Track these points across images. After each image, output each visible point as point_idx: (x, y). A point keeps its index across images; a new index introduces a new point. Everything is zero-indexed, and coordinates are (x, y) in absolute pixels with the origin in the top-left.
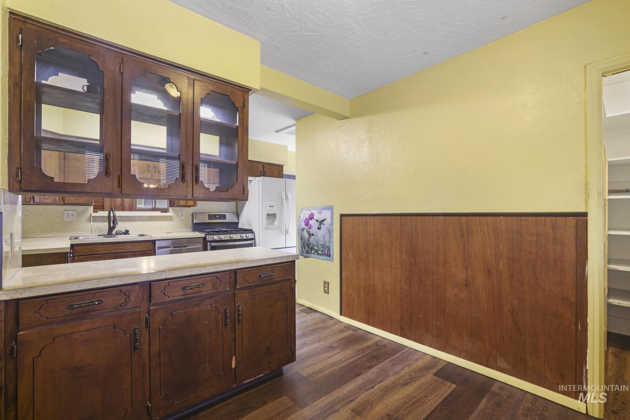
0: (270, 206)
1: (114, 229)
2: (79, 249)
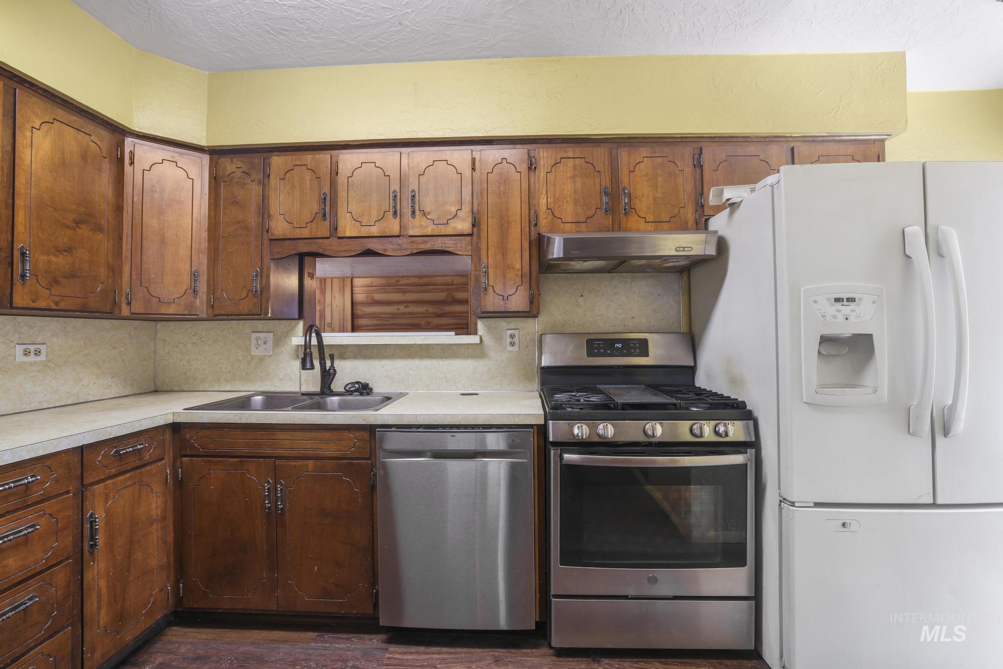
0: (837, 300)
1: (331, 379)
2: (191, 438)
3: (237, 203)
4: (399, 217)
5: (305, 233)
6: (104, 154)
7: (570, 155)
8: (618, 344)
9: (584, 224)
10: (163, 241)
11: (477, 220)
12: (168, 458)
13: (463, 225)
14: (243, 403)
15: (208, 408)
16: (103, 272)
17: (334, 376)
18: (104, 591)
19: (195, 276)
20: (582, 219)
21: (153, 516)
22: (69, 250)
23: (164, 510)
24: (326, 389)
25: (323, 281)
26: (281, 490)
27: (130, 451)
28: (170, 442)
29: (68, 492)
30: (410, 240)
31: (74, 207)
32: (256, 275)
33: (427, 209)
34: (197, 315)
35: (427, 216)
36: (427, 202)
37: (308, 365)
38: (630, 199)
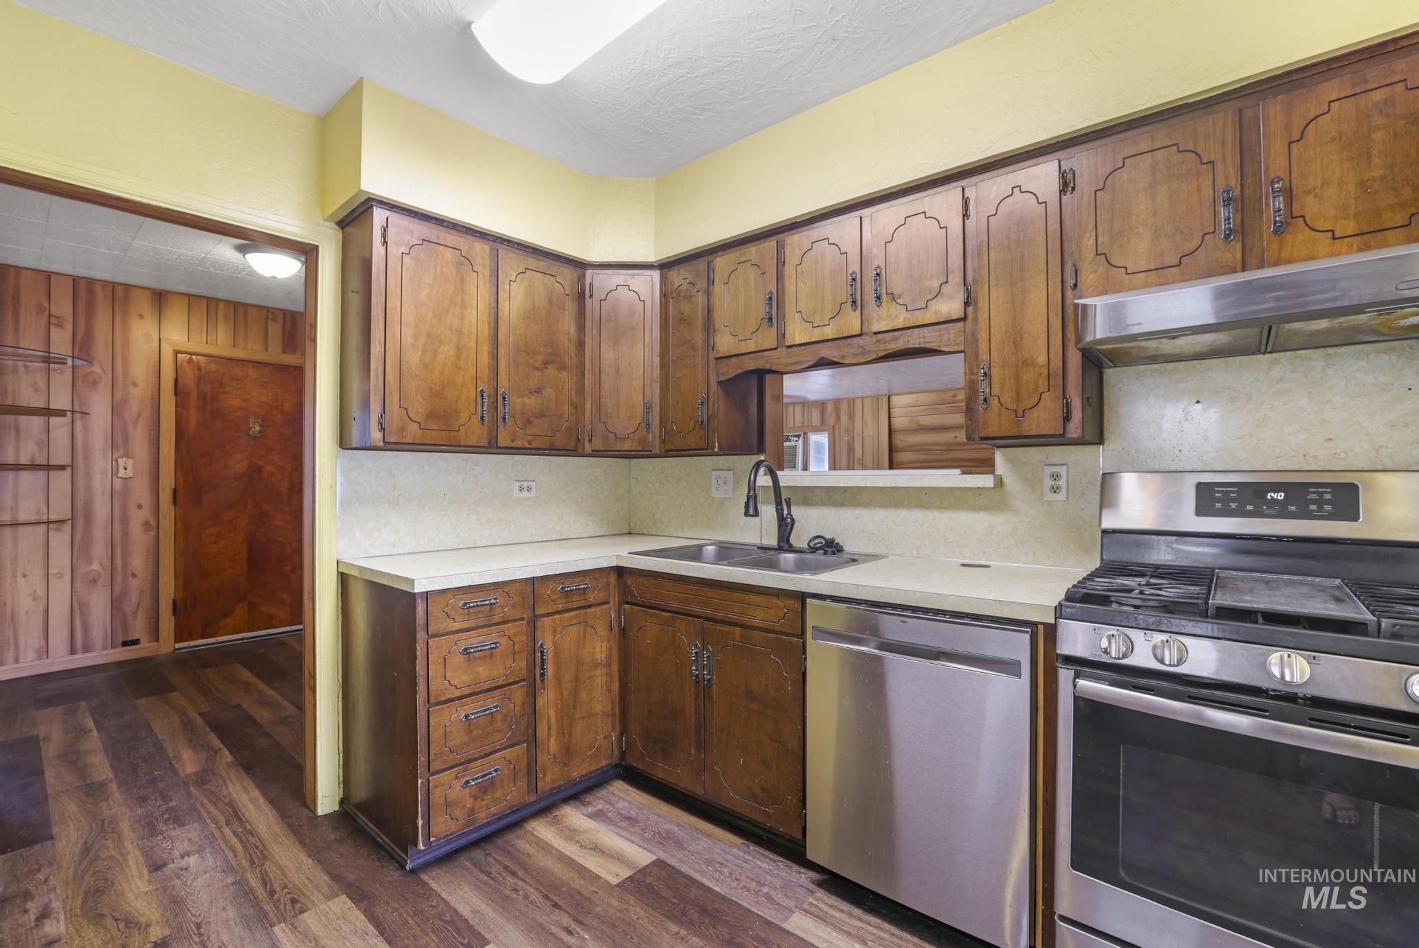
1: (788, 530)
2: (632, 584)
3: (684, 320)
4: (859, 308)
5: (751, 346)
6: (567, 293)
7: (1144, 147)
8: (1274, 493)
9: (1174, 270)
10: (618, 373)
11: (972, 295)
12: (614, 601)
13: (950, 306)
14: (695, 554)
15: (652, 554)
16: (567, 409)
17: (792, 527)
18: (553, 721)
19: (648, 408)
20: (1171, 259)
21: (597, 659)
22: (538, 391)
23: (609, 657)
24: (784, 544)
25: (852, 403)
26: (708, 657)
27: (573, 590)
28: (615, 587)
29: (523, 619)
30: (875, 338)
31: (542, 349)
32: (702, 403)
33: (897, 291)
34: (651, 451)
35: (898, 301)
36: (897, 282)
37: (751, 511)
38: (1290, 201)
